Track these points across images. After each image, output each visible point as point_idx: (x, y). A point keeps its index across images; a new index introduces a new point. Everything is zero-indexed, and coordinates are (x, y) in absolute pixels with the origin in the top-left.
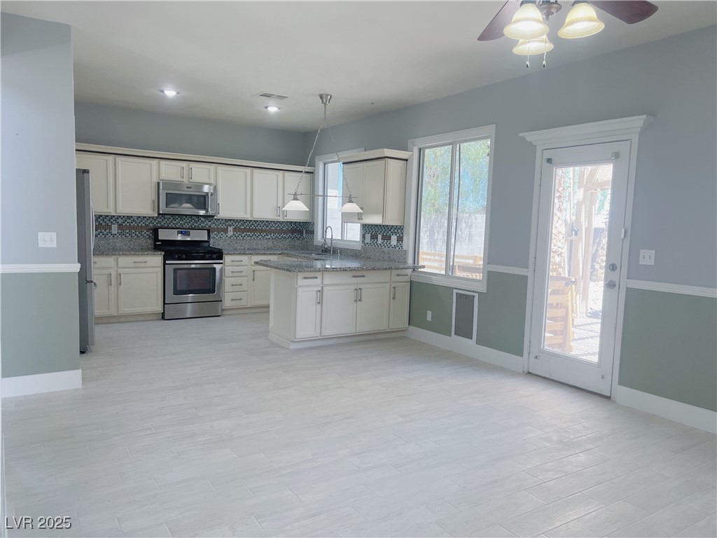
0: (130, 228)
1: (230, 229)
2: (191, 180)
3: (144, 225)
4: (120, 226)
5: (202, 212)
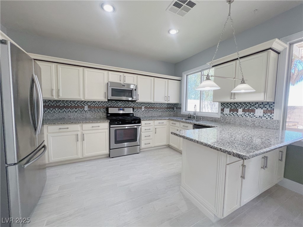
0: (94, 107)
1: (143, 107)
2: (125, 83)
3: (102, 106)
4: (89, 107)
5: (130, 99)
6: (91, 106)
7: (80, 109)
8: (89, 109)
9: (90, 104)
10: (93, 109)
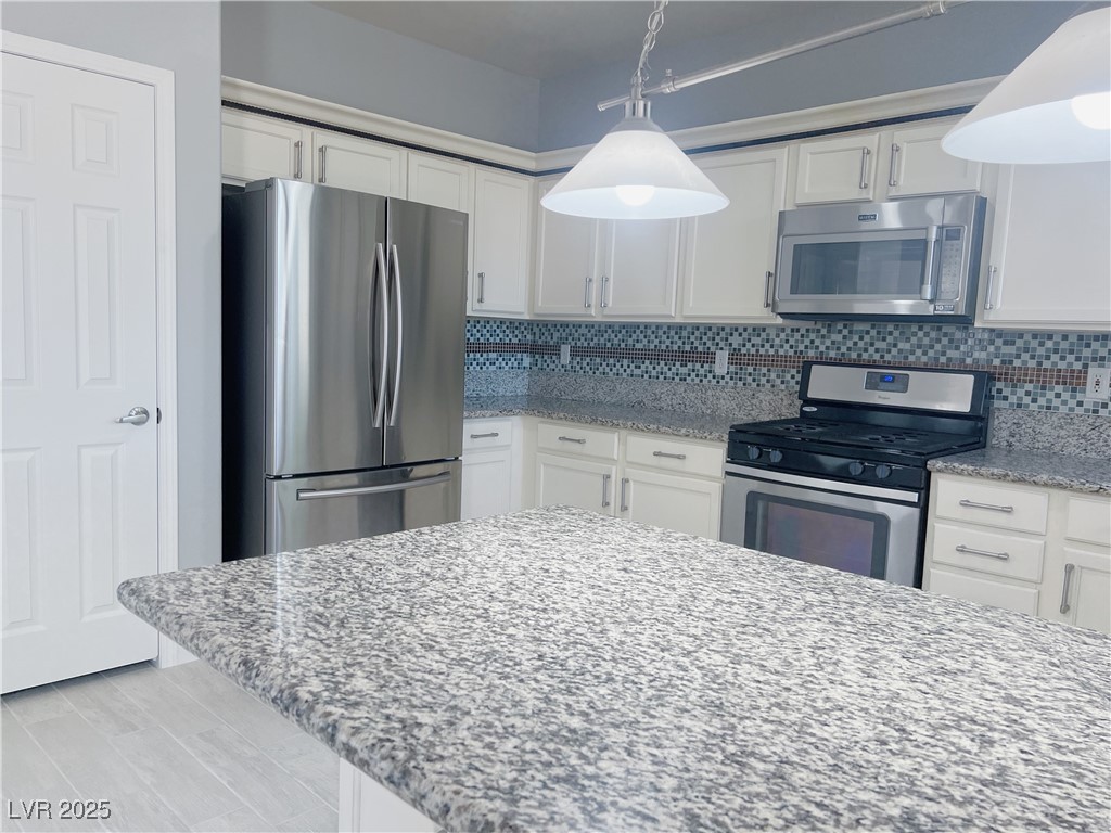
0: (757, 360)
2: (894, 192)
4: (735, 358)
6: (744, 351)
7: (698, 366)
8: (732, 368)
9: (740, 340)
10: (750, 369)
